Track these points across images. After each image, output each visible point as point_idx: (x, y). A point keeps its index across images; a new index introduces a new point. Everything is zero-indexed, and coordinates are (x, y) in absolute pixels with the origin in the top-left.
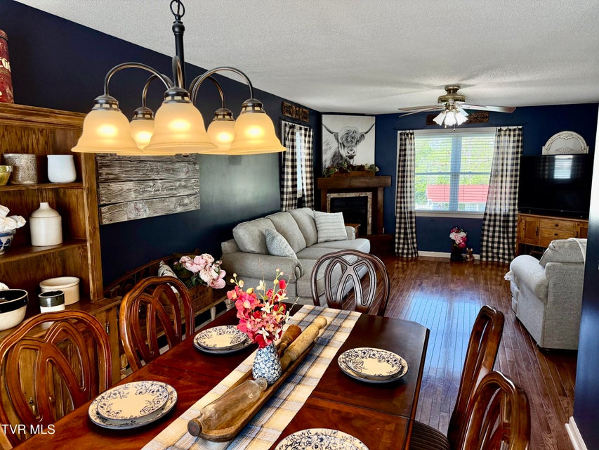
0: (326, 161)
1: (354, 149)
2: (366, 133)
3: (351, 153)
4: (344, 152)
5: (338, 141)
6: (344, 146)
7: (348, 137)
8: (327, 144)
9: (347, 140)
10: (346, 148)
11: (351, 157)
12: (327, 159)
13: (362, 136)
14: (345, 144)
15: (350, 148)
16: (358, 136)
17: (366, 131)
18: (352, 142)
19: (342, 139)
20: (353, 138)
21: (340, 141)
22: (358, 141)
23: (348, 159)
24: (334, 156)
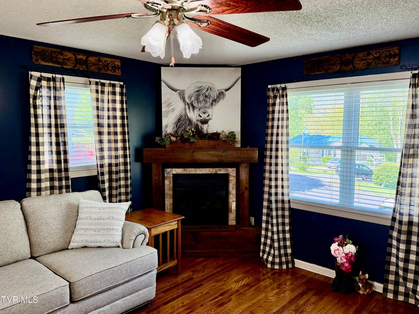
0: (166, 127)
1: (209, 111)
2: (226, 90)
3: (204, 116)
4: (193, 116)
5: (184, 101)
6: (194, 107)
7: (199, 95)
8: (169, 105)
9: (197, 99)
10: (196, 111)
11: (205, 122)
12: (168, 123)
13: (221, 95)
14: (195, 104)
15: (202, 110)
16: (214, 94)
17: (227, 87)
18: (206, 102)
19: (190, 97)
20: (206, 96)
21: (188, 101)
22: (215, 101)
23: (200, 124)
24: (179, 120)
